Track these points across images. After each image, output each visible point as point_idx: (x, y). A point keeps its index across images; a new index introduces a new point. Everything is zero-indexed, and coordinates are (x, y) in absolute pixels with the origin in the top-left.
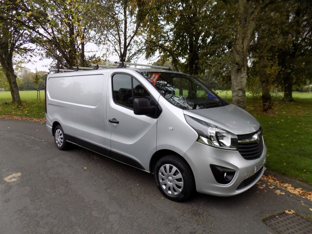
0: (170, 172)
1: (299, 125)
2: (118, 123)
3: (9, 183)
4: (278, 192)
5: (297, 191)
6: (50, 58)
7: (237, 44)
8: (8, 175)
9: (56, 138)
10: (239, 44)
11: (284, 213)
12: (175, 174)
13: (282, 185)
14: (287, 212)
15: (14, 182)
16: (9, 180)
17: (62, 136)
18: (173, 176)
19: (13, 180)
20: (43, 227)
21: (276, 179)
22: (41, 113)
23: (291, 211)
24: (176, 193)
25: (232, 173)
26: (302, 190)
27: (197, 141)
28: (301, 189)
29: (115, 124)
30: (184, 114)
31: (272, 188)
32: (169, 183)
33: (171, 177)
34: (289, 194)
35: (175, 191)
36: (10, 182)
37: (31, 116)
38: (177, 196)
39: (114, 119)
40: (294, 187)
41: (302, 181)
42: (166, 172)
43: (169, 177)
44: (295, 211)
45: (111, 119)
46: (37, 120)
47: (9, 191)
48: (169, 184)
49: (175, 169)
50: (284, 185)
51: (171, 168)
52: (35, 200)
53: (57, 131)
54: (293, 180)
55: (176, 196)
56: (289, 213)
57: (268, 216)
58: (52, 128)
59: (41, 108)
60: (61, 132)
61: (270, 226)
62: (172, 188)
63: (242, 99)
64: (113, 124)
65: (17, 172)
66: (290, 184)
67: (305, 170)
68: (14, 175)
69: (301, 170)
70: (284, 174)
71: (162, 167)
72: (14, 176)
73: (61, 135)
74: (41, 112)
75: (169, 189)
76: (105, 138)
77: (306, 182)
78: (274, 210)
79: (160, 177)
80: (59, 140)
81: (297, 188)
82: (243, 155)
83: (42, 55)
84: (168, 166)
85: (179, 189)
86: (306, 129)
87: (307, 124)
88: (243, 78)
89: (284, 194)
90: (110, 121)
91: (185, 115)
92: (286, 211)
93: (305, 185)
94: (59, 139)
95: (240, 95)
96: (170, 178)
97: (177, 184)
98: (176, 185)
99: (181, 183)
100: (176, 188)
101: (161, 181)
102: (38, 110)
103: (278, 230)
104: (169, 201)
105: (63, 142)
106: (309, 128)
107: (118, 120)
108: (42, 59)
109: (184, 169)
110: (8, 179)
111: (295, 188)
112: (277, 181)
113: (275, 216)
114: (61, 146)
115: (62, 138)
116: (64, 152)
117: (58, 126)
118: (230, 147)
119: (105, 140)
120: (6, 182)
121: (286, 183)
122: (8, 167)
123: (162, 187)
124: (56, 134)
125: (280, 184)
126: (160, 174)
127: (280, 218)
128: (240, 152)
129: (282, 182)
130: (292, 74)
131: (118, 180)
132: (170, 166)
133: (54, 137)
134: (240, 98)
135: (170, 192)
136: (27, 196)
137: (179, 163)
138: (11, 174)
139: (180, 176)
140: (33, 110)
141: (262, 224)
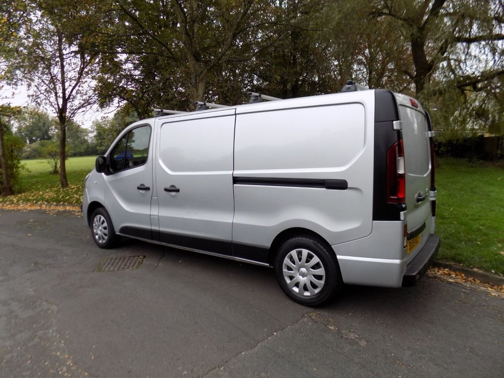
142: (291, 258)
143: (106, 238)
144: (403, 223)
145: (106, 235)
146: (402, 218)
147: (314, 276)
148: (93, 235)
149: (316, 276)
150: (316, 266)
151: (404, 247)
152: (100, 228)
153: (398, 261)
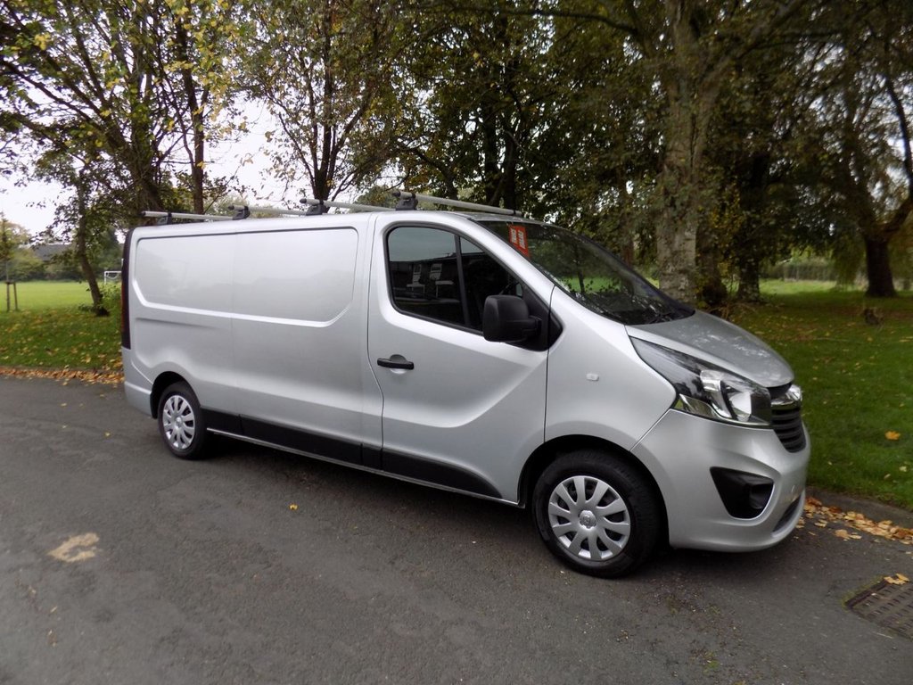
0: (588, 496)
1: (817, 363)
2: (410, 367)
3: (75, 565)
4: (842, 533)
5: (884, 529)
6: (48, 180)
7: (671, 150)
8: (57, 544)
9: (166, 424)
10: (676, 151)
11: (885, 583)
12: (603, 503)
13: (840, 516)
14: (890, 580)
15: (90, 560)
16: (70, 557)
17: (191, 416)
18: (598, 507)
19: (83, 555)
20: (274, 680)
21: (820, 504)
22: (50, 353)
23: (898, 577)
24: (606, 555)
25: (765, 489)
26: (892, 525)
27: (673, 406)
28: (889, 522)
29: (400, 372)
30: (630, 337)
31: (824, 525)
32: (584, 527)
33: (590, 512)
34: (869, 538)
35: (603, 547)
36: (76, 562)
37: (18, 363)
38: (610, 562)
39: (395, 357)
40: (870, 519)
41: (887, 503)
42: (575, 498)
43: (584, 512)
44: (907, 577)
45: (386, 356)
46: (40, 375)
47: (93, 590)
48: (583, 530)
49: (602, 486)
50: (846, 517)
51: (590, 486)
52: (195, 607)
53: (169, 402)
54: (866, 502)
55: (605, 564)
56: (897, 582)
57: (853, 594)
58: (149, 392)
59: (41, 336)
60: (186, 404)
61: (871, 617)
62: (593, 543)
63: (688, 296)
64: (392, 370)
65: (81, 532)
66: (860, 512)
67: (888, 475)
68: (75, 541)
69: (877, 475)
70: (839, 489)
71: (561, 485)
72: (77, 544)
73: (186, 412)
74: (48, 350)
75: (585, 545)
76: (360, 415)
77: (901, 505)
78: (860, 579)
79: (554, 515)
80: (177, 428)
81: (879, 521)
82: (783, 440)
83: (24, 169)
84: (580, 481)
85: (615, 542)
86: (838, 372)
87: (833, 360)
88: (688, 240)
89: (859, 537)
90: (381, 363)
91: (634, 340)
92: (886, 578)
93: (898, 512)
94: (179, 425)
95: (682, 287)
96: (588, 514)
97: (610, 528)
98: (608, 531)
99: (624, 526)
100: (606, 539)
101: (555, 525)
102: (33, 343)
103: (894, 626)
104: (584, 580)
105: (193, 434)
106: (844, 371)
107: (409, 359)
108: (26, 181)
109: (633, 485)
110: (65, 554)
111: (876, 521)
112: (825, 509)
113: (867, 594)
114: (184, 446)
115: (189, 423)
116: (197, 465)
117: (174, 386)
118: (750, 419)
119: (359, 420)
120: (61, 562)
121: (850, 510)
122: (40, 520)
123: (560, 542)
124: (165, 411)
125: (835, 516)
126: (553, 504)
127: (882, 597)
128: (777, 432)
129: (840, 510)
130: (780, 231)
131: (411, 533)
132: (586, 480)
133: (156, 421)
134: (683, 294)
135: (586, 554)
136: (159, 598)
137: (618, 471)
138: (67, 539)
139: (619, 504)
140: (14, 343)
141: (850, 615)
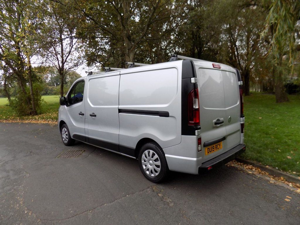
142: (149, 152)
143: (67, 140)
144: (197, 137)
145: (67, 139)
146: (196, 134)
147: (156, 165)
148: (62, 138)
149: (156, 166)
150: (156, 160)
151: (199, 151)
152: (65, 135)
153: (195, 159)
